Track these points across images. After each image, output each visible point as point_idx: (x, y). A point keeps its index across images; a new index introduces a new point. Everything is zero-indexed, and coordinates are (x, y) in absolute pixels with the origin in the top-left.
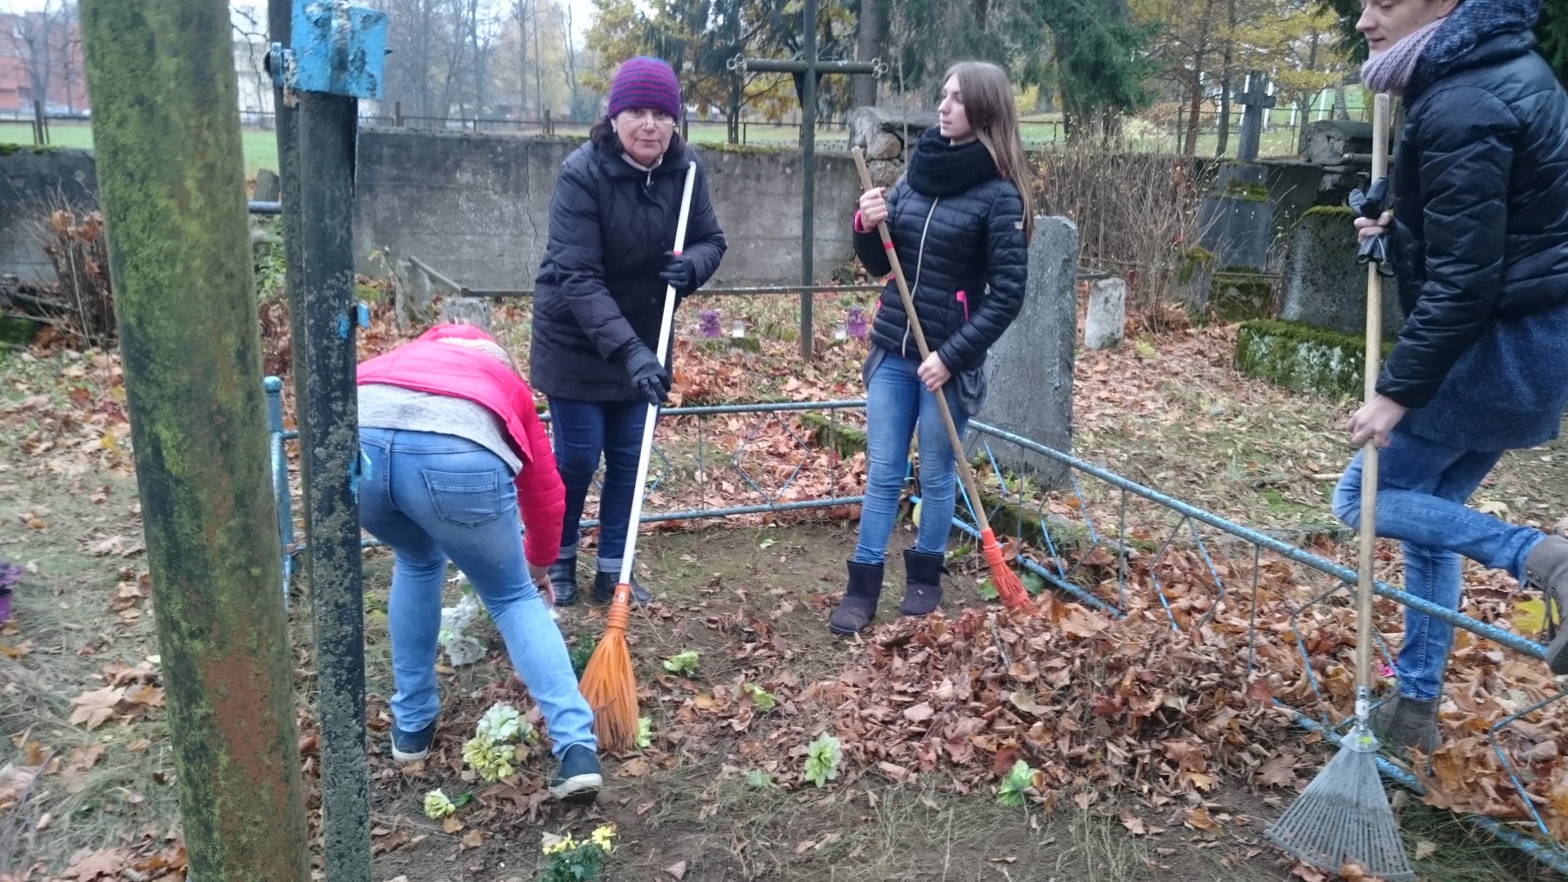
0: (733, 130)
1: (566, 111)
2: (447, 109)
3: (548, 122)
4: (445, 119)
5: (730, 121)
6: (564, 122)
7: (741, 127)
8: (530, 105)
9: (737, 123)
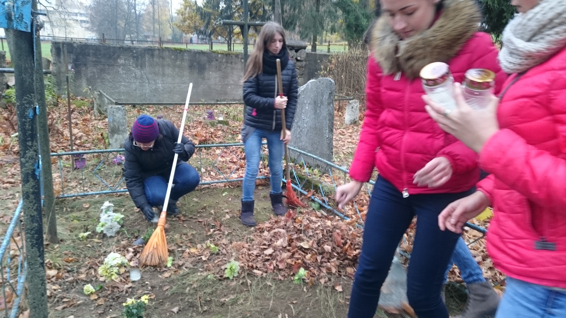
0: (229, 45)
1: (170, 38)
2: (125, 37)
3: (161, 42)
4: (124, 40)
5: (228, 42)
6: (168, 42)
7: (232, 45)
8: (156, 35)
9: (231, 43)
